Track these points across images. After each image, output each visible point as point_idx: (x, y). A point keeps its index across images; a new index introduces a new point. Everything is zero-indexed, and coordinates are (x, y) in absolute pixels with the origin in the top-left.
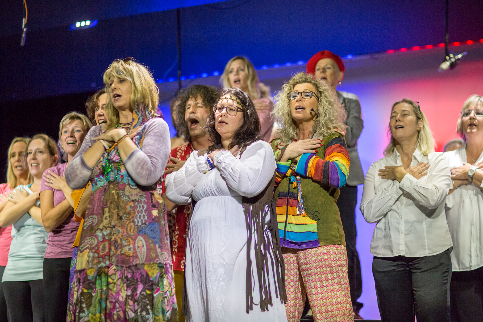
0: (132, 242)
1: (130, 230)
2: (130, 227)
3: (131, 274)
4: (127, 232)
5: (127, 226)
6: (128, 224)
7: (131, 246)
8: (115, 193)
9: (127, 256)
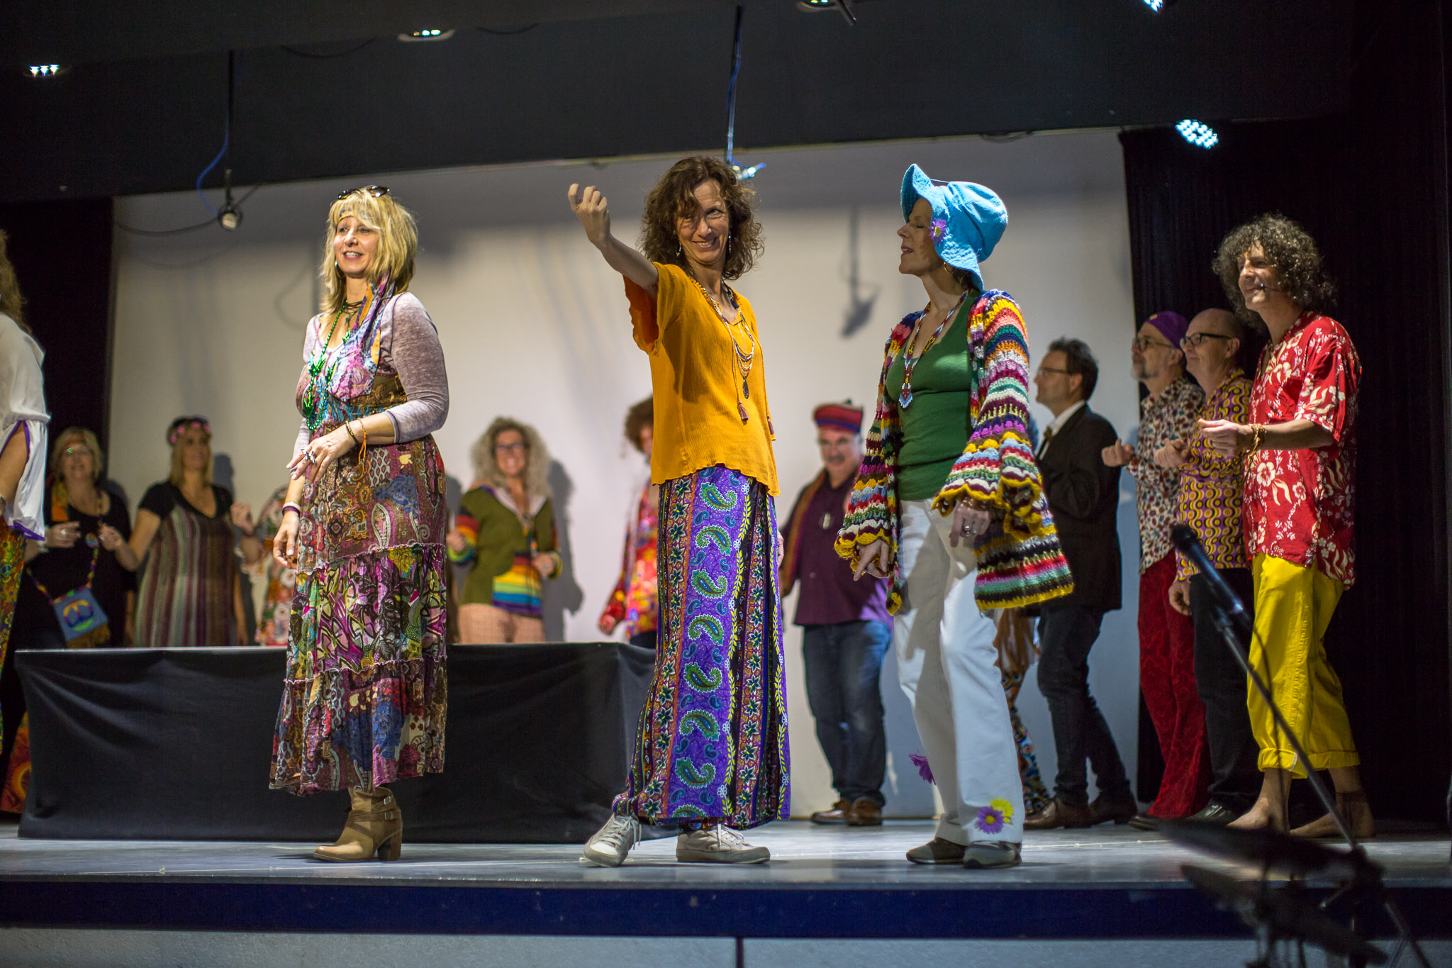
0: (365, 516)
1: (364, 497)
2: (363, 493)
3: (364, 570)
4: (359, 503)
5: (357, 493)
7: (364, 522)
9: (356, 539)
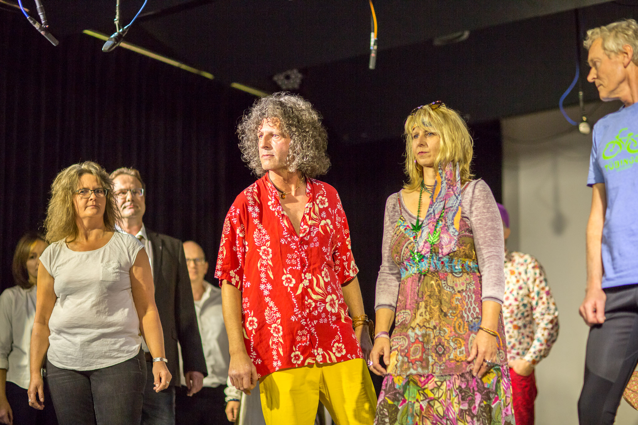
0: (463, 343)
1: (459, 328)
2: (458, 324)
3: (465, 384)
4: (455, 331)
5: (455, 324)
6: (455, 322)
7: (463, 348)
8: (434, 285)
9: (458, 361)
